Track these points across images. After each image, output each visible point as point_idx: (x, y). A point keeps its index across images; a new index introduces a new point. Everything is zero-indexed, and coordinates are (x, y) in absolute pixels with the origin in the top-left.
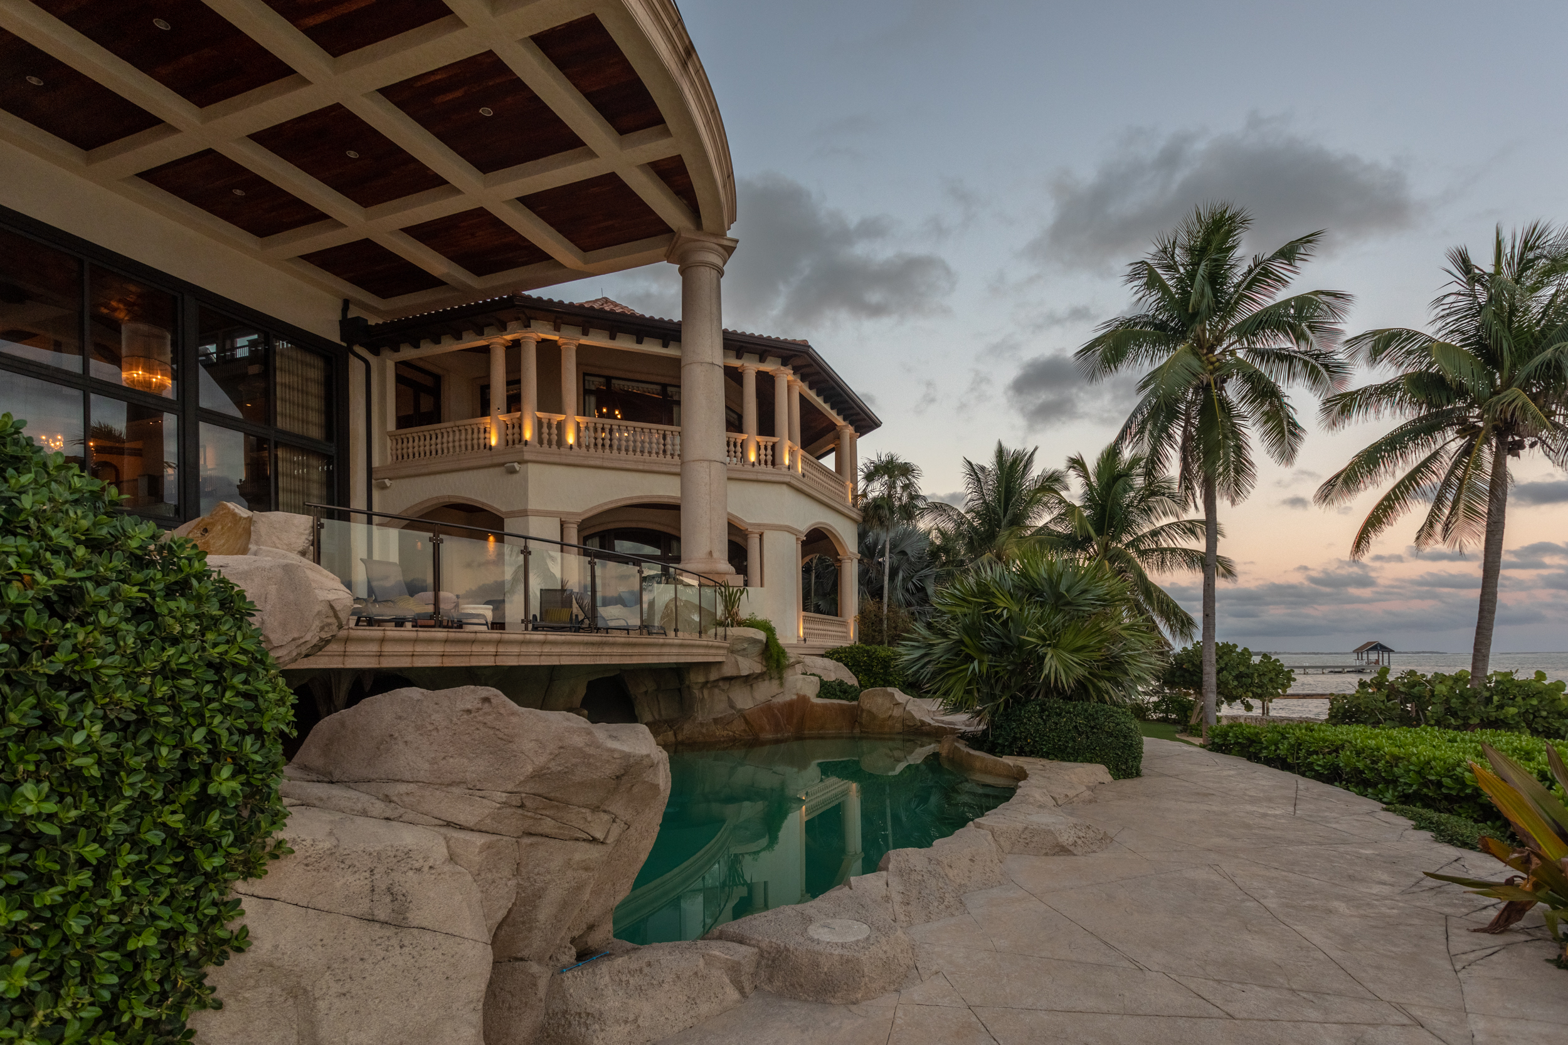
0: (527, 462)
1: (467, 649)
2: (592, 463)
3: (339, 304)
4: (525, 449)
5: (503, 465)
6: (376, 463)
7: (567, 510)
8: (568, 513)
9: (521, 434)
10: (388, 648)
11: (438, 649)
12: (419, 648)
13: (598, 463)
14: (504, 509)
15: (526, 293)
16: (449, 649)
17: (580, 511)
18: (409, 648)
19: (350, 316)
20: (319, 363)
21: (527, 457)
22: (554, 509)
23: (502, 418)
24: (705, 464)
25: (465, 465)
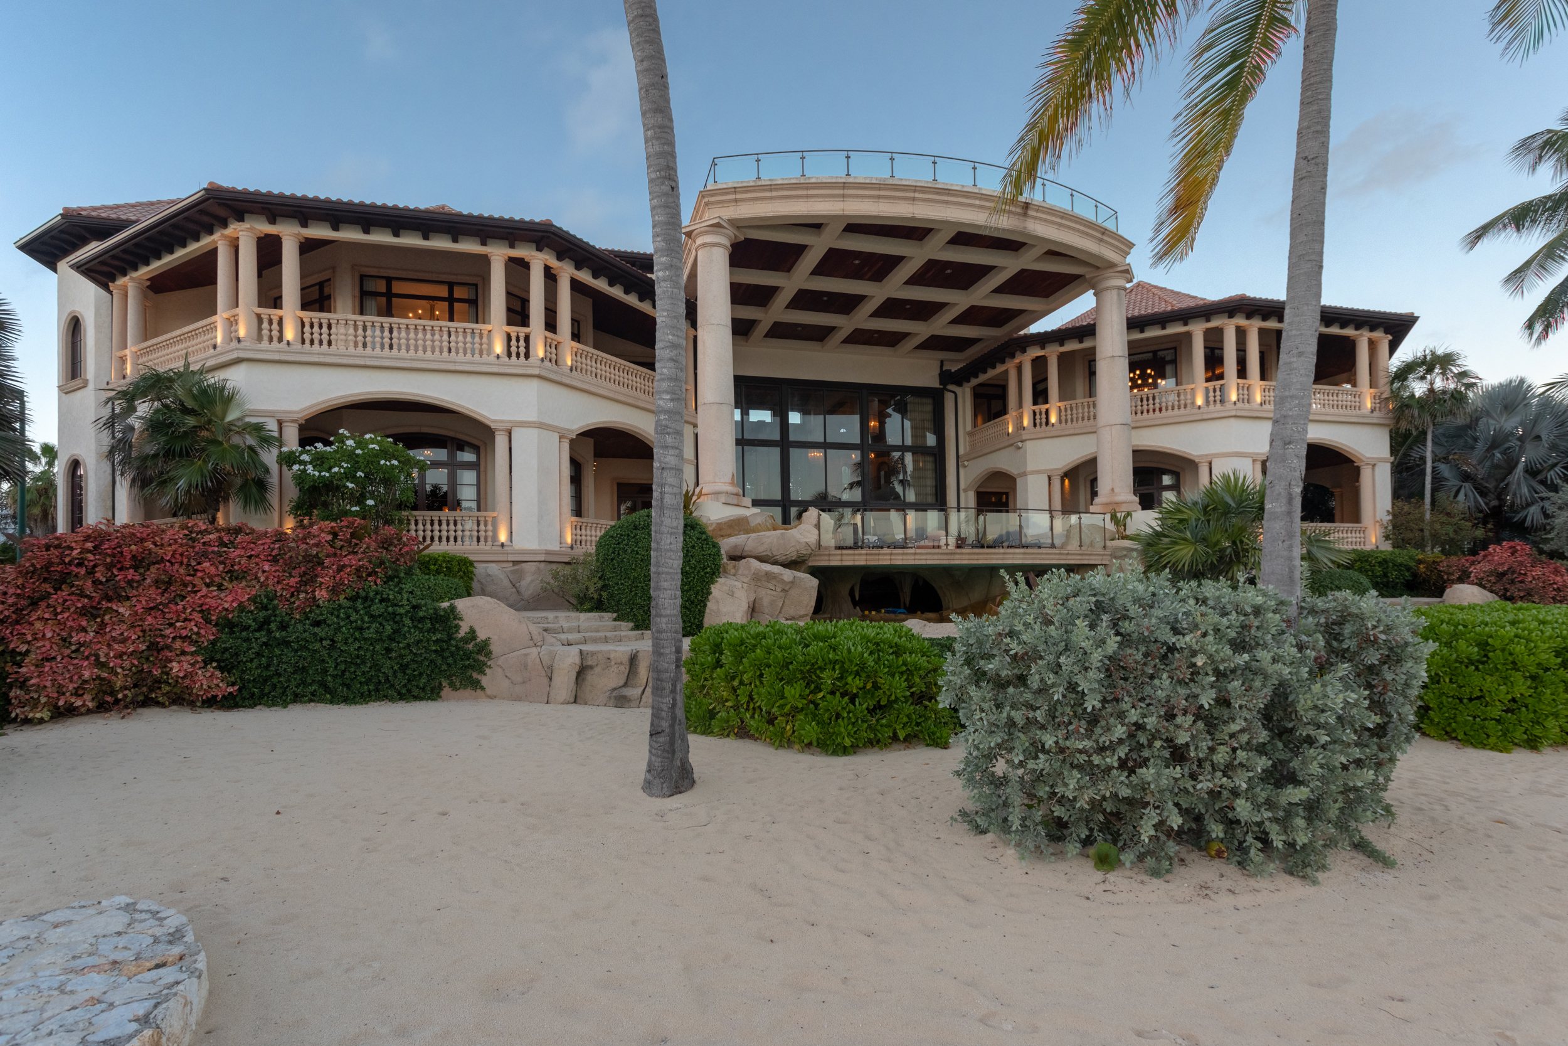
0: (1026, 440)
1: (877, 557)
2: (1067, 433)
3: (939, 363)
4: (1023, 432)
5: (1012, 445)
6: (961, 452)
7: (1052, 467)
8: (1052, 470)
9: (1022, 422)
10: (844, 558)
11: (864, 557)
12: (856, 557)
13: (1071, 432)
14: (1016, 473)
15: (1022, 333)
16: (869, 557)
17: (1059, 466)
18: (852, 558)
19: (944, 369)
20: (930, 401)
21: (1024, 438)
22: (1043, 468)
23: (1014, 414)
24: (1108, 428)
25: (998, 447)
